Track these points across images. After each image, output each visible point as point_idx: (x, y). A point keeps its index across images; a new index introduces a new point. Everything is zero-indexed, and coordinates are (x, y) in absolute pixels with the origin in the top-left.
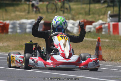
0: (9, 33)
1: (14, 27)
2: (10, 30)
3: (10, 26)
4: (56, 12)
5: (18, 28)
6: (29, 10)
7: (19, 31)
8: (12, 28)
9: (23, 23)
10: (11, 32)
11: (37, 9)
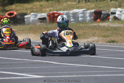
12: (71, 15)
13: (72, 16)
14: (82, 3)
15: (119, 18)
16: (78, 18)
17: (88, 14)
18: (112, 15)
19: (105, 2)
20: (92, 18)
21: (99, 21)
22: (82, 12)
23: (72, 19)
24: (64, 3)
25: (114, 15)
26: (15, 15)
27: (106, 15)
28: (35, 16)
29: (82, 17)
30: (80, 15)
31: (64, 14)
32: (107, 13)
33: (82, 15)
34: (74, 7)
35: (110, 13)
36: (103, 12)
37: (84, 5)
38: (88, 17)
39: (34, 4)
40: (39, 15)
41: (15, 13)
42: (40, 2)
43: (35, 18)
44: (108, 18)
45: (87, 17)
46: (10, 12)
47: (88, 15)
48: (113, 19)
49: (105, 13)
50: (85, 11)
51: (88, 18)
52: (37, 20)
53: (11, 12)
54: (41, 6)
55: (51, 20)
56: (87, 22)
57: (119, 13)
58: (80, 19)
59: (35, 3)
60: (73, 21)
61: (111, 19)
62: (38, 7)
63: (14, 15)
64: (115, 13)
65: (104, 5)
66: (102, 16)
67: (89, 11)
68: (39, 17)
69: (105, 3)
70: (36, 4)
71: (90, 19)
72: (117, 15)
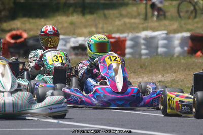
0: (128, 56)
1: (136, 45)
2: (128, 50)
3: (128, 43)
4: (195, 17)
5: (143, 47)
6: (146, 15)
7: (144, 51)
8: (132, 47)
9: (153, 38)
10: (130, 53)
11: (161, 13)
12: (142, 42)
13: (144, 44)
14: (152, 21)
17: (177, 40)
19: (197, 20)
20: (186, 48)
22: (164, 36)
23: (144, 49)
24: (117, 20)
26: (25, 39)
28: (64, 43)
29: (164, 46)
30: (161, 43)
31: (128, 38)
33: (165, 42)
34: (137, 27)
37: (156, 24)
39: (58, 20)
40: (73, 40)
41: (25, 35)
42: (68, 16)
43: (65, 45)
45: (174, 47)
46: (14, 32)
47: (177, 42)
50: (171, 35)
51: (178, 49)
52: (69, 50)
53: (18, 33)
54: (71, 23)
59: (59, 18)
62: (66, 25)
63: (22, 40)
65: (196, 25)
67: (179, 35)
68: (72, 45)
69: (197, 23)
70: (60, 21)
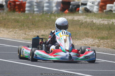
15: (91, 10)
16: (43, 7)
18: (82, 6)
21: (68, 12)
25: (85, 6)
27: (75, 6)
32: (77, 4)
35: (80, 4)
36: (71, 3)
38: (54, 7)
44: (78, 9)
48: (83, 11)
49: (74, 3)
55: (12, 9)
56: (53, 12)
57: (91, 4)
58: (45, 9)
60: (37, 11)
61: (81, 11)
64: (86, 4)
66: (71, 7)
71: (57, 9)
72: (88, 7)
